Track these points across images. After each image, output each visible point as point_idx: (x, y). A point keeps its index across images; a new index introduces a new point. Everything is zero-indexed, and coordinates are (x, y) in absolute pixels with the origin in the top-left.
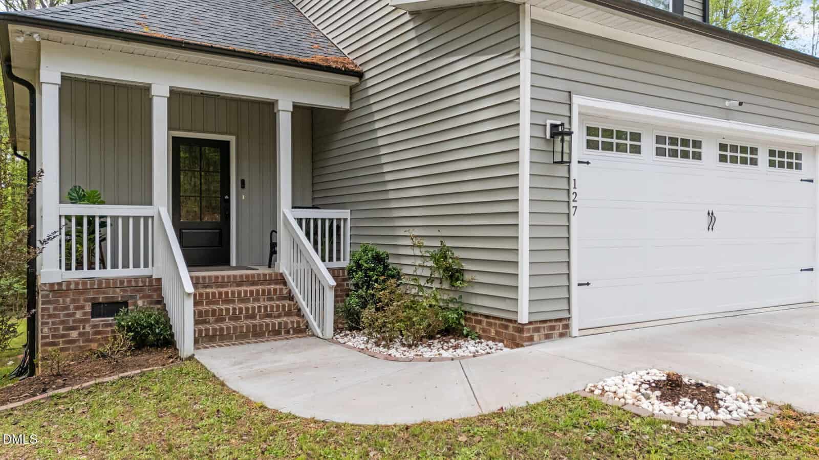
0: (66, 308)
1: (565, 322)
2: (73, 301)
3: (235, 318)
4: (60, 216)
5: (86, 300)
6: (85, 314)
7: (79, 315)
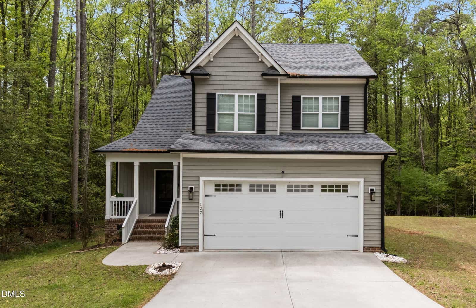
0: (111, 226)
1: (197, 247)
2: (113, 225)
3: (149, 234)
4: (110, 201)
5: (116, 225)
6: (116, 228)
7: (114, 229)
